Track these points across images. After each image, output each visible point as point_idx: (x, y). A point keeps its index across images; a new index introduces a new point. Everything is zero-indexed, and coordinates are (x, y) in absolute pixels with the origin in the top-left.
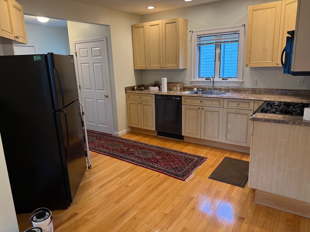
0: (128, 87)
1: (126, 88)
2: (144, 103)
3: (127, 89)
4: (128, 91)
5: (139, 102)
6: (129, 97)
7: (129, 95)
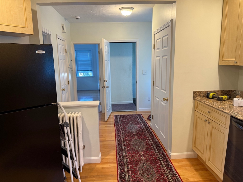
0: (199, 92)
1: (194, 93)
2: (213, 124)
3: (196, 95)
4: (198, 98)
5: (207, 119)
6: (197, 107)
7: (198, 104)
